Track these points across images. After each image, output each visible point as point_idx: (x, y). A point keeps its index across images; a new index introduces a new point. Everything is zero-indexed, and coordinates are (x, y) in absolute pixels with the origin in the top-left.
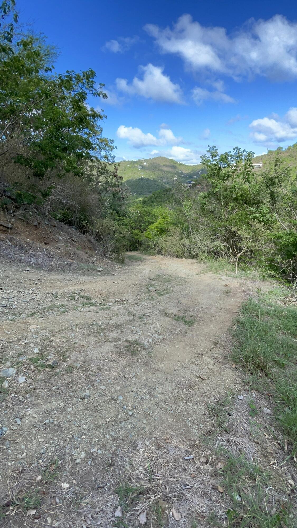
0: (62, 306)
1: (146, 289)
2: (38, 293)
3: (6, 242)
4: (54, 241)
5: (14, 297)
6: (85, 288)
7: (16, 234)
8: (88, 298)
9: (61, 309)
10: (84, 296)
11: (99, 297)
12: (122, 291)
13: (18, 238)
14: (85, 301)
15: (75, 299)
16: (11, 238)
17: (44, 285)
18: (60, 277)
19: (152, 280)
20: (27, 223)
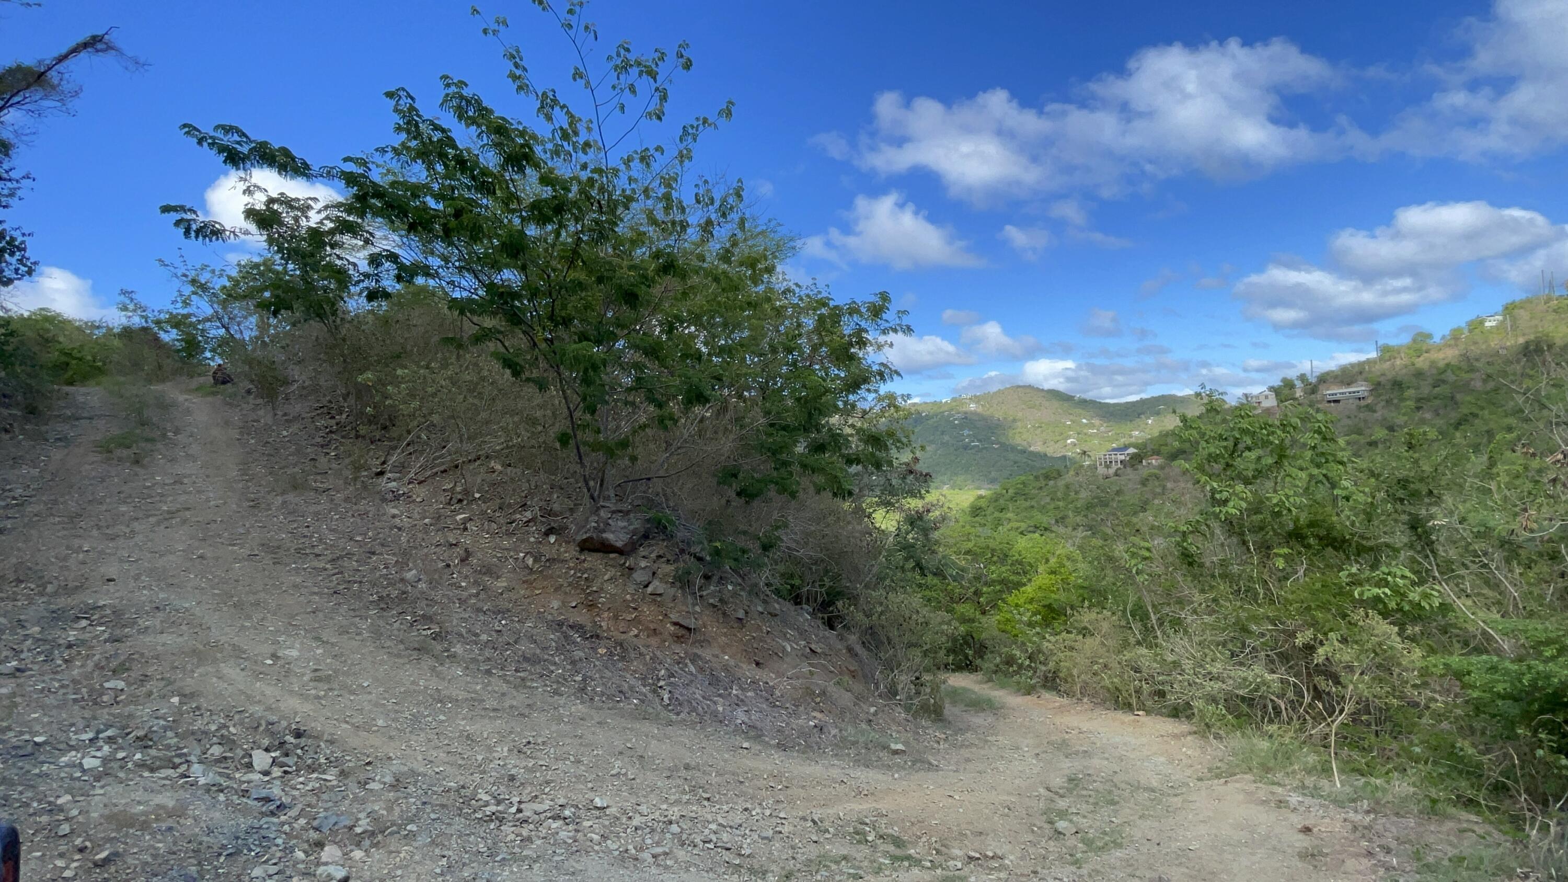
0: (845, 858)
1: (1047, 826)
2: (782, 815)
3: (686, 665)
4: (775, 658)
5: (740, 825)
6: (883, 806)
7: (702, 643)
8: (897, 842)
9: (845, 867)
10: (888, 836)
11: (924, 839)
12: (980, 828)
13: (706, 653)
14: (891, 848)
15: (867, 841)
16: (695, 654)
17: (789, 792)
18: (815, 770)
19: (1057, 793)
20: (724, 614)
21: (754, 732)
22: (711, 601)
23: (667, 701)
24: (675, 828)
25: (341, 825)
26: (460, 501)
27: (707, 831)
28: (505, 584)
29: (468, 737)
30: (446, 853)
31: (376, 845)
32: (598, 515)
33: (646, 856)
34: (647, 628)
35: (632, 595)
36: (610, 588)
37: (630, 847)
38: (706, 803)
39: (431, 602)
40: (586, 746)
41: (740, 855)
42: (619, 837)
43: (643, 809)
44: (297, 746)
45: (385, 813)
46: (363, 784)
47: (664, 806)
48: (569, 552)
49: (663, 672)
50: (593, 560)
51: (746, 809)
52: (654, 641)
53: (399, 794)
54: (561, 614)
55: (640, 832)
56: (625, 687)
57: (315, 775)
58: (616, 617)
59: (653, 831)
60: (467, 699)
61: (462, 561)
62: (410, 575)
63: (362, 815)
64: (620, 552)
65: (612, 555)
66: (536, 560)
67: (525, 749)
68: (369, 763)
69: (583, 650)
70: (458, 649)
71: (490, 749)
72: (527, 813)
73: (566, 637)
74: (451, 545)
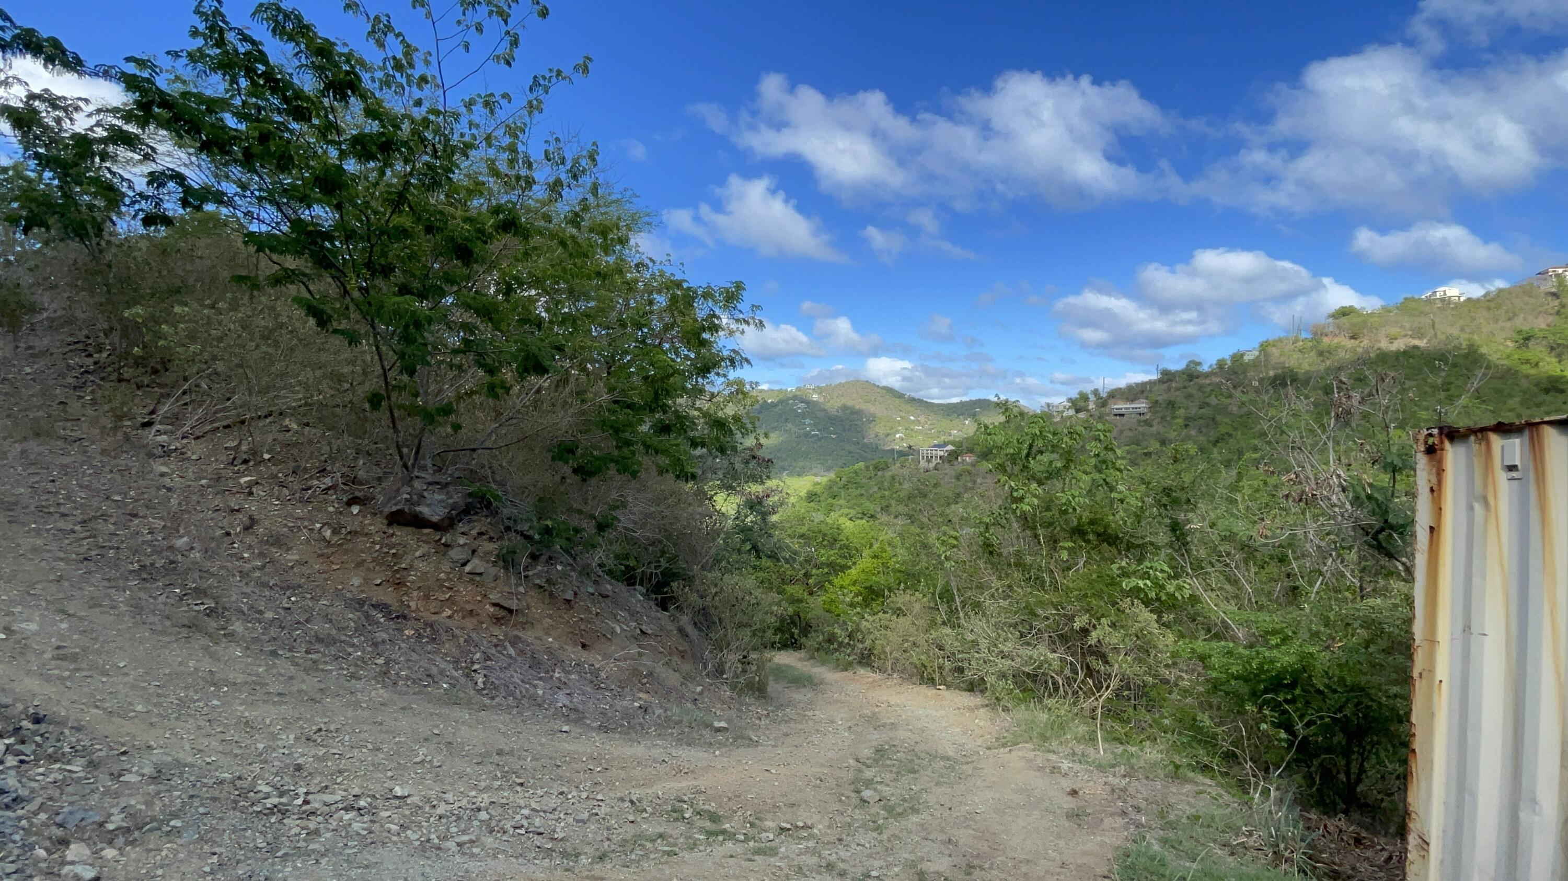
0: (661, 836)
1: (853, 795)
2: (600, 797)
3: (505, 648)
4: (603, 639)
5: (555, 810)
6: (702, 783)
7: (523, 626)
8: (714, 818)
9: (660, 845)
10: (705, 811)
11: (739, 813)
12: (793, 799)
13: (528, 636)
14: (708, 824)
15: (684, 818)
16: (517, 637)
17: (608, 774)
18: (636, 750)
19: (865, 764)
20: (551, 595)
21: (575, 715)
22: (537, 581)
23: (481, 685)
24: (483, 815)
25: (90, 821)
26: (246, 462)
27: (518, 817)
28: (296, 557)
29: (247, 723)
30: (217, 850)
31: (132, 843)
32: (412, 486)
33: (451, 845)
34: (462, 609)
35: (448, 573)
36: (421, 565)
37: (433, 836)
38: (519, 788)
39: (205, 573)
40: (387, 732)
41: (553, 839)
42: (421, 827)
43: (449, 797)
44: (35, 733)
45: (143, 807)
46: (116, 776)
47: (473, 793)
48: (376, 525)
49: (478, 655)
50: (403, 535)
51: (562, 793)
52: (469, 623)
53: (161, 787)
54: (363, 592)
55: (444, 821)
56: (434, 670)
57: (57, 766)
58: (427, 597)
59: (459, 818)
60: (246, 683)
61: (246, 529)
62: (182, 542)
63: (115, 811)
64: (436, 527)
65: (426, 531)
66: (335, 532)
67: (315, 737)
68: (124, 753)
69: (386, 631)
70: (237, 627)
71: (274, 737)
72: (315, 805)
73: (368, 616)
74: (233, 511)
